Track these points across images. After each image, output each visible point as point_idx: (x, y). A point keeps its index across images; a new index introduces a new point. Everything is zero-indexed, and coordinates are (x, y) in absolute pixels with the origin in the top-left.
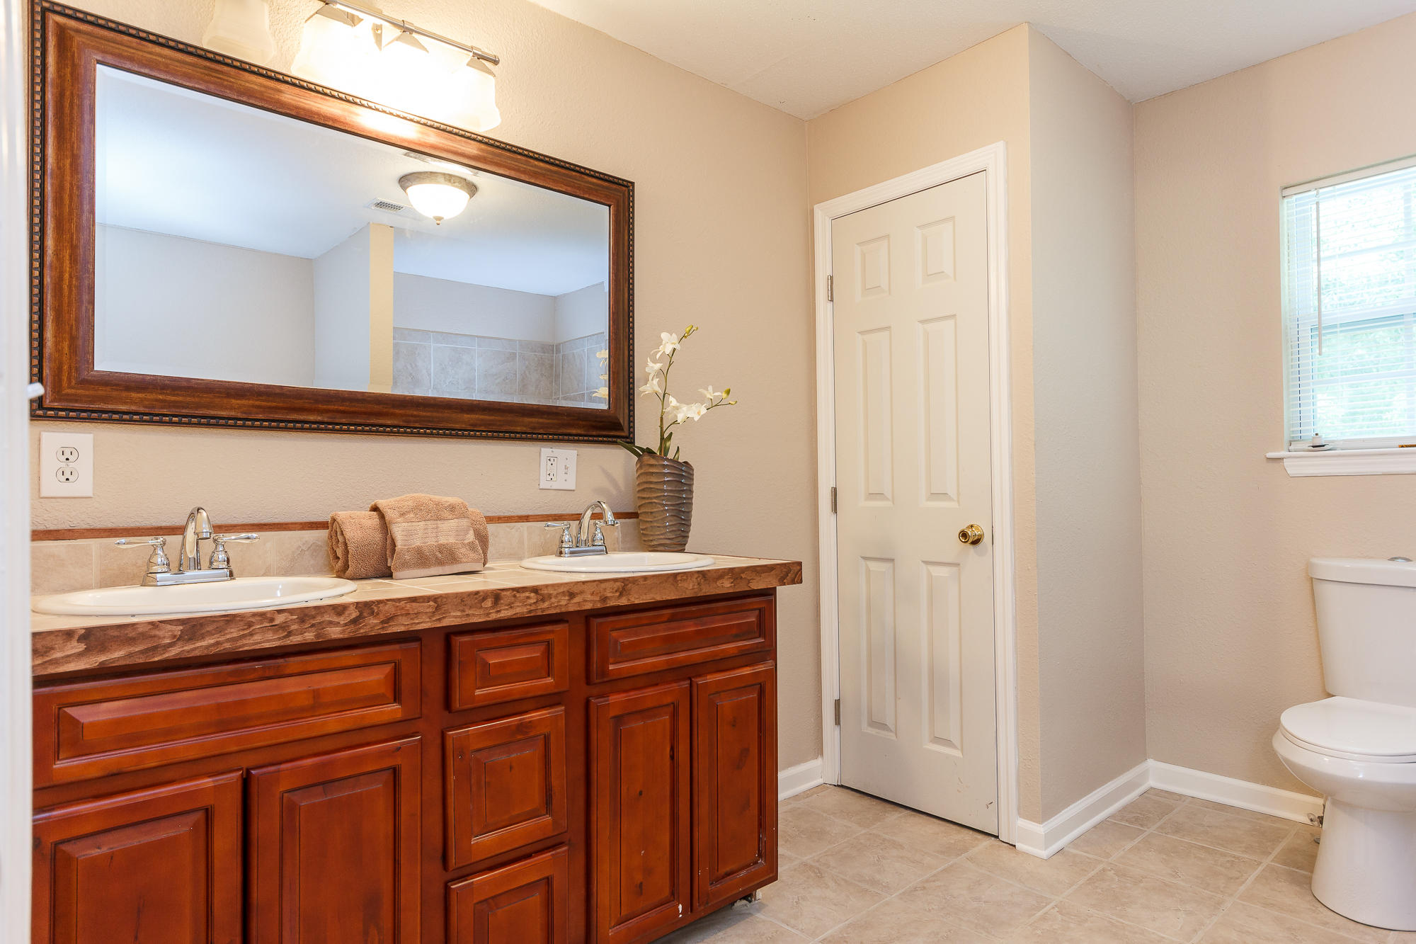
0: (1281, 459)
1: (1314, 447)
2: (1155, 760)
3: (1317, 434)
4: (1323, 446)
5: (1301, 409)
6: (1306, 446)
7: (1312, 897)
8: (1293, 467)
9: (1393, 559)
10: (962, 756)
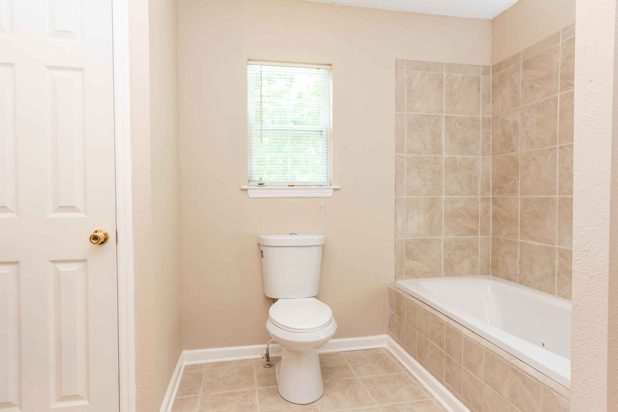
0: (246, 190)
1: (259, 184)
2: (187, 350)
3: (261, 179)
4: (263, 184)
5: (251, 166)
6: (256, 184)
7: (283, 400)
8: (251, 194)
9: (291, 234)
10: (88, 403)
